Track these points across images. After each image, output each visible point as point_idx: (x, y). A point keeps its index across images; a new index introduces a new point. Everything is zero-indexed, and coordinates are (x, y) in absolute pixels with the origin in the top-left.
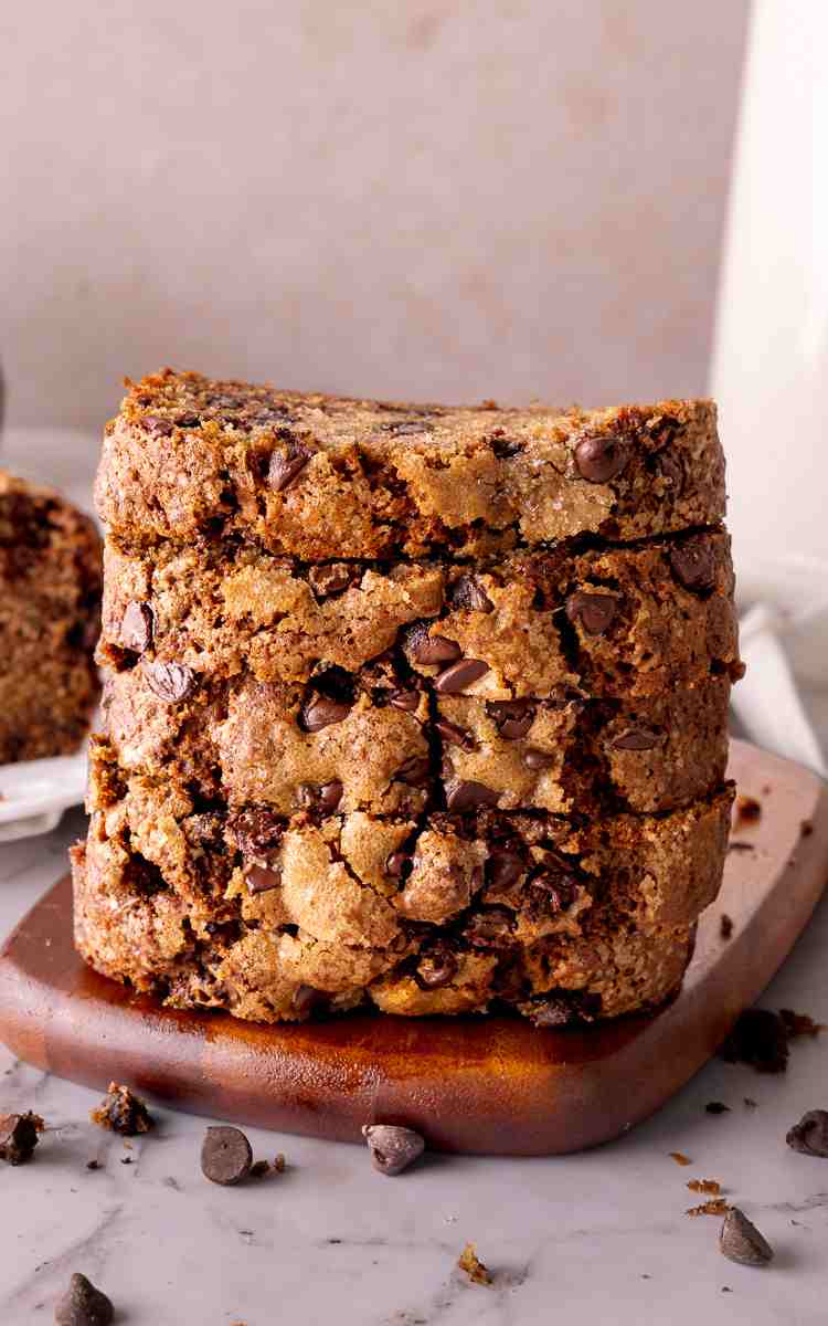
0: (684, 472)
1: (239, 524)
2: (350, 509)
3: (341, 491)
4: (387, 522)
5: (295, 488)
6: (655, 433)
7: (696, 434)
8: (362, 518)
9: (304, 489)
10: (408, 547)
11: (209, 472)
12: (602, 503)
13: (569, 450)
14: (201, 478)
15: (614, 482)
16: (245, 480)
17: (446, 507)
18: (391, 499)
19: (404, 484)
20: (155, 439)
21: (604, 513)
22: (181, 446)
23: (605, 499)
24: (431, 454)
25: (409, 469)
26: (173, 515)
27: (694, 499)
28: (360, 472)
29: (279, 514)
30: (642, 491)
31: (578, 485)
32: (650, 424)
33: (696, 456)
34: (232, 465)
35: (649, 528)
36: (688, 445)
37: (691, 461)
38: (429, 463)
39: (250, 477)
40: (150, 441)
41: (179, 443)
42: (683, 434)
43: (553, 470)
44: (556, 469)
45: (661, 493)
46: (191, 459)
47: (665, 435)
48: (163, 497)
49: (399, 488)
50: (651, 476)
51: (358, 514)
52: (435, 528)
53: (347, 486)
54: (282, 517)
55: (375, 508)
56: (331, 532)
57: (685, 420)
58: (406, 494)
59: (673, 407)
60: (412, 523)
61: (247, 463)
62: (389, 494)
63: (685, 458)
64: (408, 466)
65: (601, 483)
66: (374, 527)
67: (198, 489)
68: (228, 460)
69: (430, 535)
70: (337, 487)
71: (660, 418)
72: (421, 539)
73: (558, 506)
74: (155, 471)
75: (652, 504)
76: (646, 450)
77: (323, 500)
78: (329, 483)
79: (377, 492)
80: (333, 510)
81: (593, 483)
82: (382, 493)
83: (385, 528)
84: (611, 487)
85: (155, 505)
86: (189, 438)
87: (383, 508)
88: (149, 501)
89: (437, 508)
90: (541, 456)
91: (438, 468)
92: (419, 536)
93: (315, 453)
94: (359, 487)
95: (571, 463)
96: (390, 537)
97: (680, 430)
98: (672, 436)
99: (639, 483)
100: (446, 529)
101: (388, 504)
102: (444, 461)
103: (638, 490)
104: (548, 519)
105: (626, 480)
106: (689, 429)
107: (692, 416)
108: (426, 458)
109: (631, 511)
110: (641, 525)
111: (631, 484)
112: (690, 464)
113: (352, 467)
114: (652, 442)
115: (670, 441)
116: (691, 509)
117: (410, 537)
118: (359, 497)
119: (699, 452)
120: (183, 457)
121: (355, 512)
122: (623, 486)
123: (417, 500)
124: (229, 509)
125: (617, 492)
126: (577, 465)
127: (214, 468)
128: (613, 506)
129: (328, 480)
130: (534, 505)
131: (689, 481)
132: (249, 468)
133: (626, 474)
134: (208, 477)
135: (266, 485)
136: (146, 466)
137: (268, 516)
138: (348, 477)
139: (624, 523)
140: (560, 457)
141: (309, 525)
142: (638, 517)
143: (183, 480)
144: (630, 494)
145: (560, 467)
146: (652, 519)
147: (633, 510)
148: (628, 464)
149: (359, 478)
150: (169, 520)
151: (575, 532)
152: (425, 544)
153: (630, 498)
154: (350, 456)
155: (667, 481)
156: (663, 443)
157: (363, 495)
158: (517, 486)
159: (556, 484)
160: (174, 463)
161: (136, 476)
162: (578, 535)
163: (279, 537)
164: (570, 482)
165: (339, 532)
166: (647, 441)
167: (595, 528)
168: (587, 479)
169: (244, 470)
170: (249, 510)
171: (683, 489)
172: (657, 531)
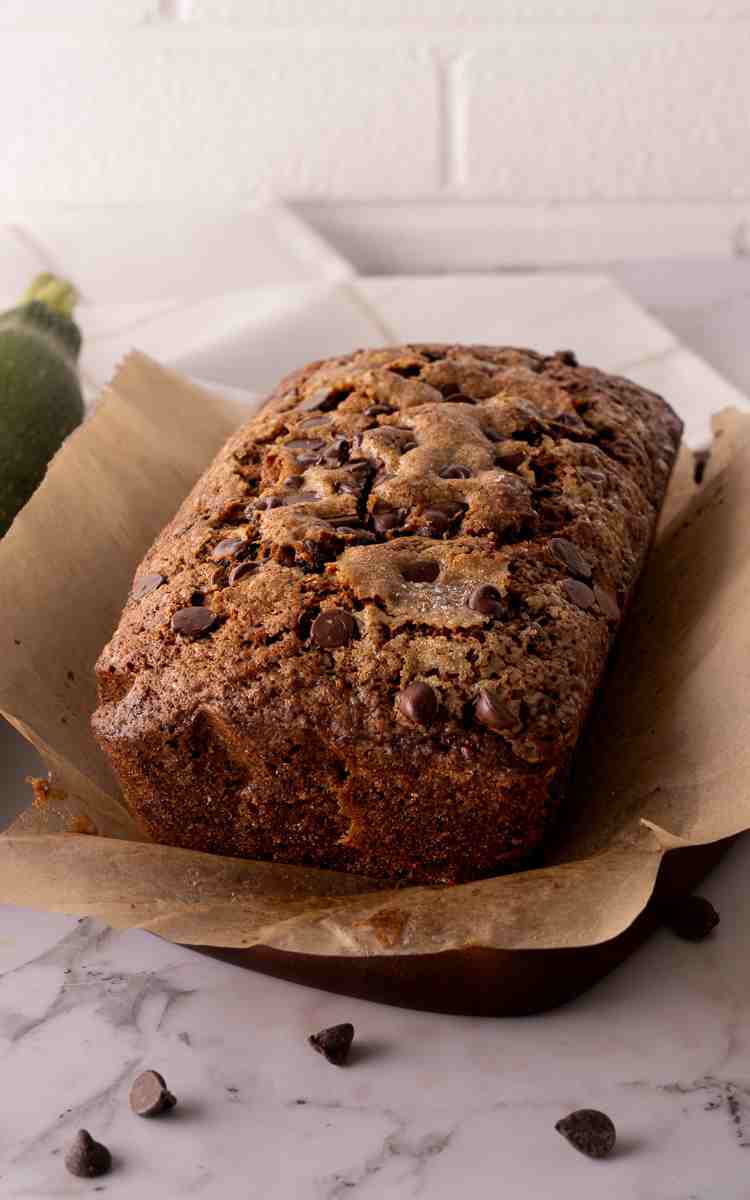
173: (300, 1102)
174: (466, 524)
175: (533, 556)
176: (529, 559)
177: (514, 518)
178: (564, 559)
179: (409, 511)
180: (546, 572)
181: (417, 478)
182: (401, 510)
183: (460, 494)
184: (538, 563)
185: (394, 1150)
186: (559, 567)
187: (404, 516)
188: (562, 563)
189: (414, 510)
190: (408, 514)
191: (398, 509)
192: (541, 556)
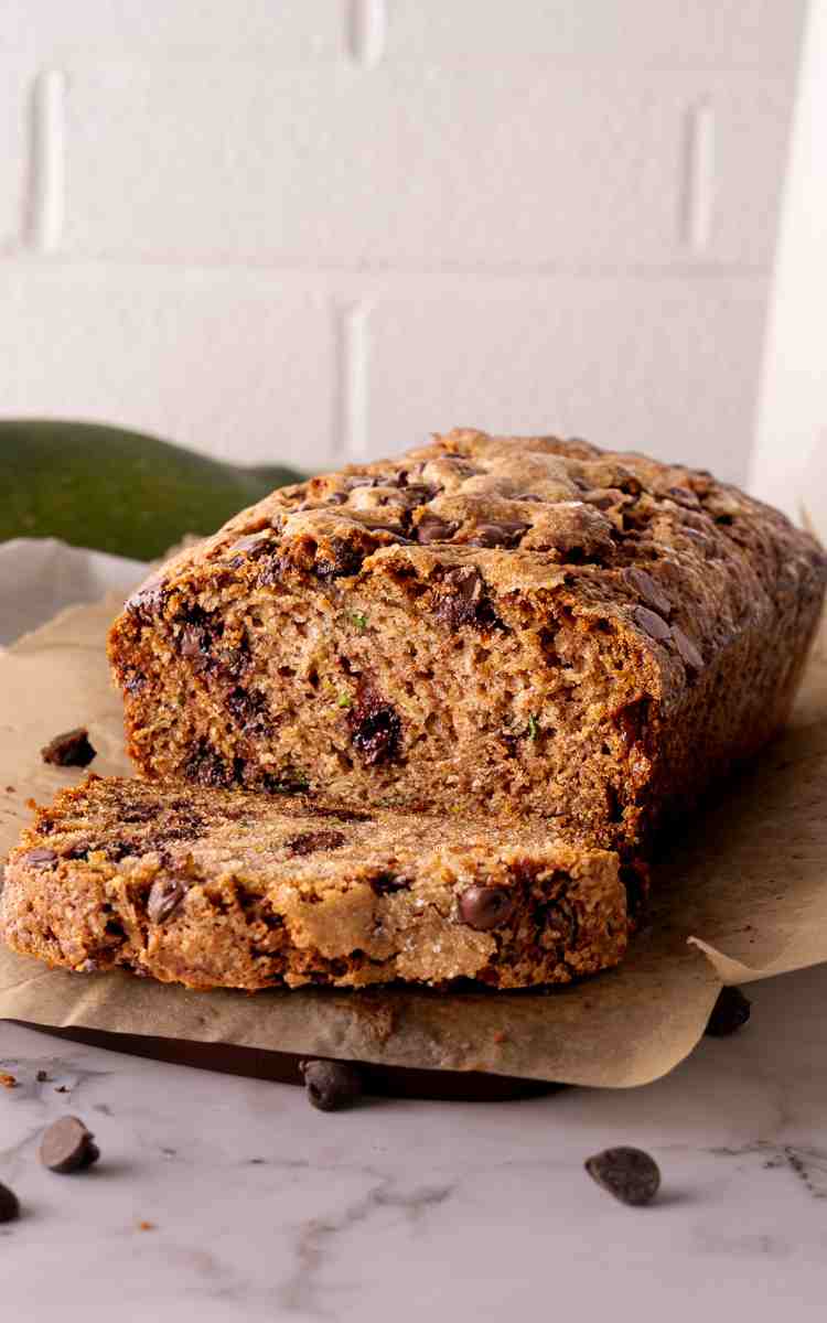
0: (576, 924)
1: (126, 954)
2: (228, 942)
3: (217, 925)
4: (265, 953)
5: (174, 921)
6: (546, 885)
7: (589, 888)
8: (241, 950)
9: (183, 922)
10: (289, 977)
11: (91, 906)
12: (482, 950)
13: (454, 896)
14: (85, 911)
15: (497, 931)
16: (128, 913)
17: (322, 938)
18: (268, 931)
19: (281, 918)
20: (42, 873)
21: (482, 961)
22: (64, 881)
23: (485, 947)
24: (305, 888)
25: (283, 903)
26: (65, 945)
27: (586, 949)
28: (235, 906)
29: (161, 947)
30: (525, 941)
31: (462, 930)
32: (540, 877)
33: (589, 908)
34: (114, 898)
35: (529, 978)
36: (582, 898)
37: (583, 911)
38: (303, 897)
39: (131, 909)
40: (38, 875)
41: (62, 878)
42: (576, 888)
43: (436, 913)
44: (439, 911)
45: (549, 945)
46: (75, 894)
47: (556, 888)
48: (55, 928)
49: (275, 921)
50: (538, 928)
51: (237, 946)
52: (314, 959)
53: (223, 920)
54: (163, 949)
55: (253, 941)
56: (212, 964)
57: (576, 877)
58: (284, 926)
59: (566, 860)
60: (291, 955)
61: (129, 897)
62: (265, 927)
63: (578, 909)
64: (282, 898)
65: (484, 931)
66: (253, 958)
67: (83, 922)
68: (109, 892)
69: (309, 966)
70: (212, 922)
71: (551, 872)
72: (300, 970)
73: (437, 949)
74: (45, 903)
75: (536, 954)
76: (537, 900)
77: (200, 934)
78: (205, 917)
79: (254, 925)
80: (210, 942)
81: (475, 930)
82: (258, 927)
83: (264, 959)
84: (494, 936)
85: (49, 935)
86: (71, 873)
87: (261, 940)
88: (44, 930)
89: (314, 940)
90: (426, 897)
91: (312, 902)
92: (298, 967)
93: (191, 887)
94: (235, 920)
95: (454, 908)
96: (270, 968)
97: (573, 884)
98: (564, 889)
99: (523, 933)
100: (324, 961)
101: (265, 937)
102: (320, 895)
103: (521, 941)
104: (426, 960)
105: (511, 929)
106: (582, 883)
107: (585, 871)
108: (301, 892)
109: (511, 961)
110: (521, 975)
111: (515, 934)
112: (583, 916)
113: (228, 900)
114: (542, 894)
115: (561, 894)
116: (582, 960)
117: (289, 967)
118: (236, 930)
119: (594, 904)
120: (67, 891)
121: (234, 945)
122: (507, 935)
123: (293, 932)
124: (117, 939)
125: (499, 939)
126: (460, 909)
127: (97, 902)
128: (494, 954)
129: (203, 915)
130: (413, 943)
131: (580, 931)
132: (131, 901)
133: (512, 925)
134: (91, 911)
135: (148, 918)
136: (37, 898)
137: (150, 949)
138: (224, 909)
139: (504, 971)
140: (445, 901)
141: (191, 957)
142: (518, 967)
143: (69, 913)
144: (513, 944)
145: (443, 910)
146: (532, 970)
147: (515, 959)
148: (515, 913)
149: (235, 912)
150: (63, 950)
151: (451, 975)
152: (305, 974)
153: (513, 948)
154: (227, 889)
155: (556, 934)
156: (553, 896)
157: (240, 928)
158: (396, 922)
159: (438, 926)
160: (60, 897)
161: (30, 908)
162: (455, 978)
163: (163, 967)
164: (452, 926)
165: (219, 964)
166: (537, 892)
167: (471, 974)
168: (469, 925)
169: (126, 903)
170: (136, 940)
171: (575, 941)
172: (537, 981)
173: (256, 1162)
174: (525, 541)
175: (601, 577)
176: (594, 579)
177: (585, 541)
178: (637, 586)
179: (461, 523)
180: (611, 594)
181: (477, 494)
182: (451, 524)
183: (525, 515)
184: (604, 586)
185: (380, 1199)
186: (630, 595)
187: (455, 530)
188: (633, 590)
189: (468, 523)
190: (459, 528)
191: (448, 522)
192: (609, 580)
